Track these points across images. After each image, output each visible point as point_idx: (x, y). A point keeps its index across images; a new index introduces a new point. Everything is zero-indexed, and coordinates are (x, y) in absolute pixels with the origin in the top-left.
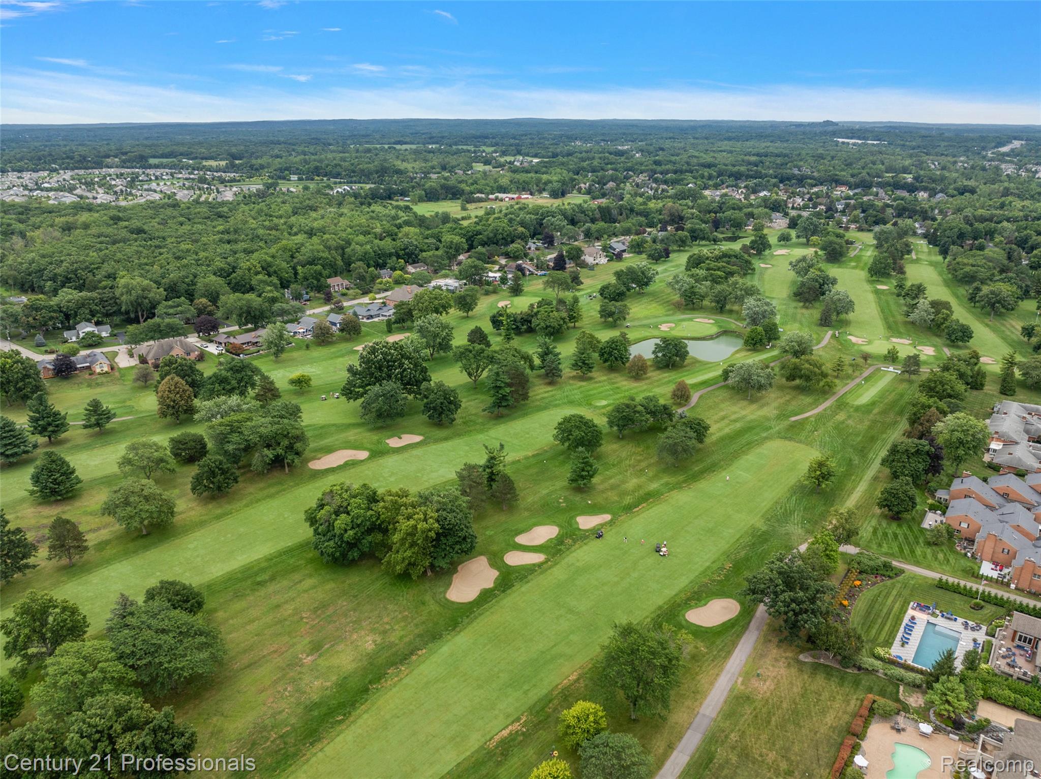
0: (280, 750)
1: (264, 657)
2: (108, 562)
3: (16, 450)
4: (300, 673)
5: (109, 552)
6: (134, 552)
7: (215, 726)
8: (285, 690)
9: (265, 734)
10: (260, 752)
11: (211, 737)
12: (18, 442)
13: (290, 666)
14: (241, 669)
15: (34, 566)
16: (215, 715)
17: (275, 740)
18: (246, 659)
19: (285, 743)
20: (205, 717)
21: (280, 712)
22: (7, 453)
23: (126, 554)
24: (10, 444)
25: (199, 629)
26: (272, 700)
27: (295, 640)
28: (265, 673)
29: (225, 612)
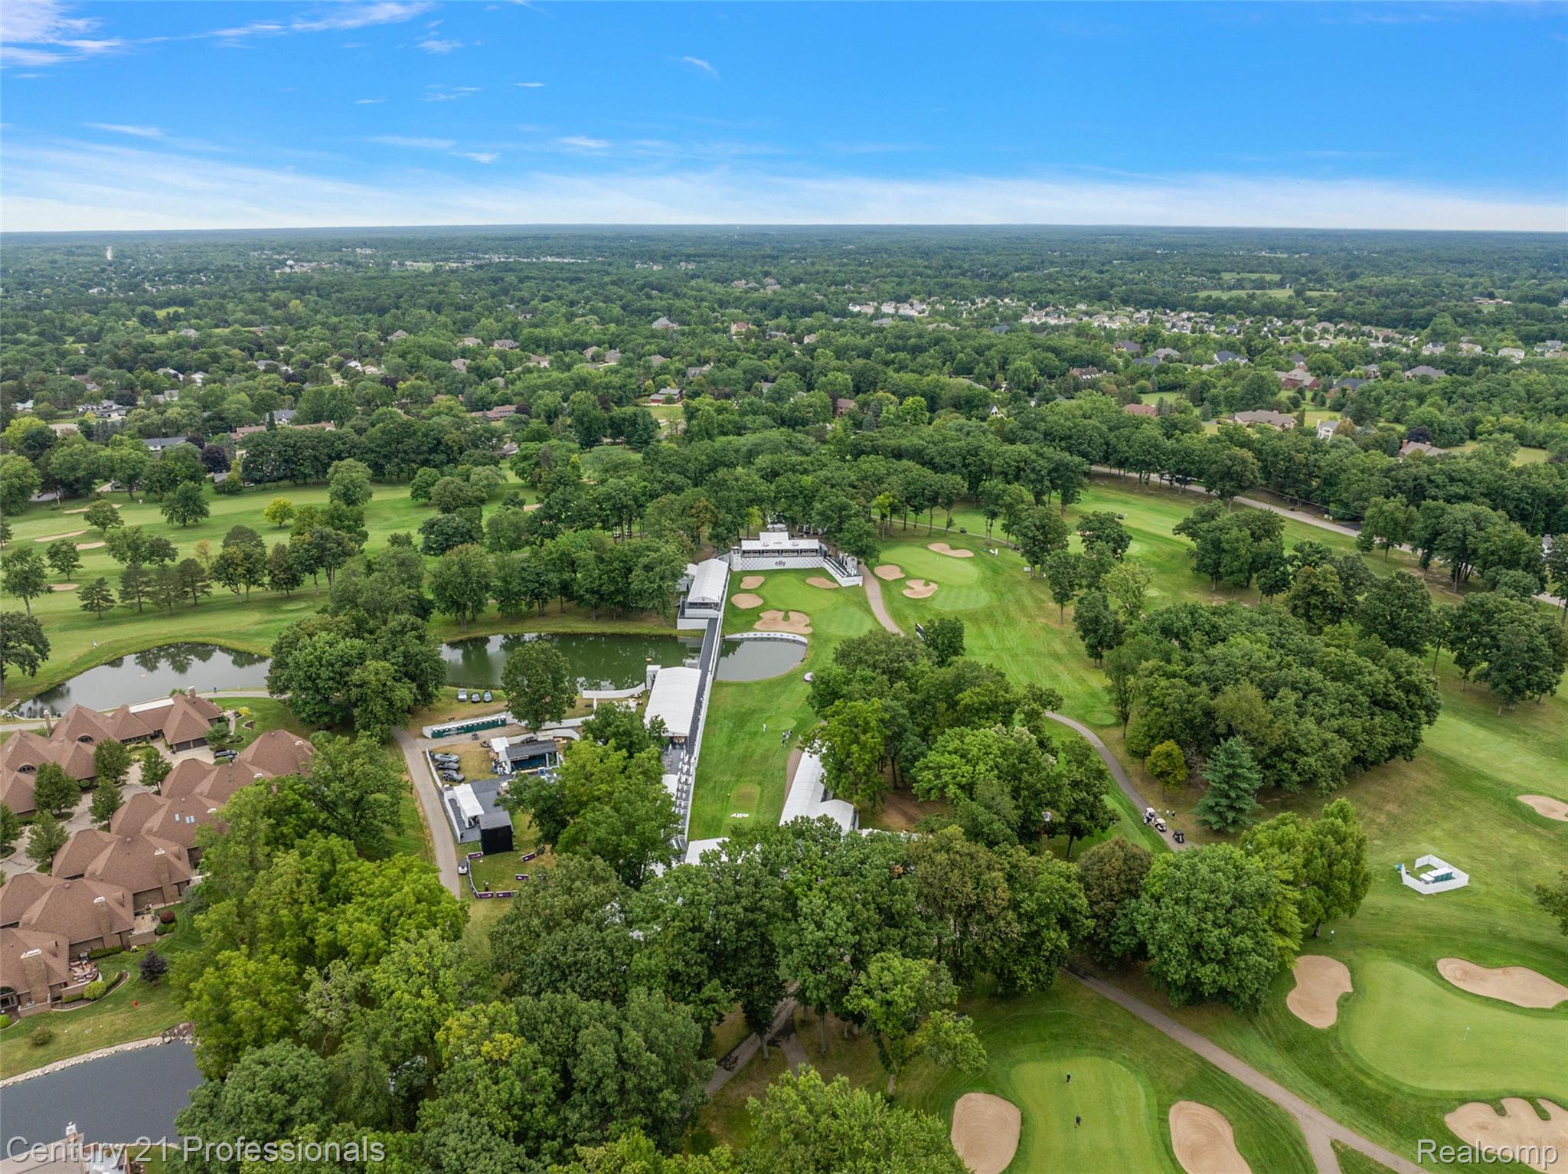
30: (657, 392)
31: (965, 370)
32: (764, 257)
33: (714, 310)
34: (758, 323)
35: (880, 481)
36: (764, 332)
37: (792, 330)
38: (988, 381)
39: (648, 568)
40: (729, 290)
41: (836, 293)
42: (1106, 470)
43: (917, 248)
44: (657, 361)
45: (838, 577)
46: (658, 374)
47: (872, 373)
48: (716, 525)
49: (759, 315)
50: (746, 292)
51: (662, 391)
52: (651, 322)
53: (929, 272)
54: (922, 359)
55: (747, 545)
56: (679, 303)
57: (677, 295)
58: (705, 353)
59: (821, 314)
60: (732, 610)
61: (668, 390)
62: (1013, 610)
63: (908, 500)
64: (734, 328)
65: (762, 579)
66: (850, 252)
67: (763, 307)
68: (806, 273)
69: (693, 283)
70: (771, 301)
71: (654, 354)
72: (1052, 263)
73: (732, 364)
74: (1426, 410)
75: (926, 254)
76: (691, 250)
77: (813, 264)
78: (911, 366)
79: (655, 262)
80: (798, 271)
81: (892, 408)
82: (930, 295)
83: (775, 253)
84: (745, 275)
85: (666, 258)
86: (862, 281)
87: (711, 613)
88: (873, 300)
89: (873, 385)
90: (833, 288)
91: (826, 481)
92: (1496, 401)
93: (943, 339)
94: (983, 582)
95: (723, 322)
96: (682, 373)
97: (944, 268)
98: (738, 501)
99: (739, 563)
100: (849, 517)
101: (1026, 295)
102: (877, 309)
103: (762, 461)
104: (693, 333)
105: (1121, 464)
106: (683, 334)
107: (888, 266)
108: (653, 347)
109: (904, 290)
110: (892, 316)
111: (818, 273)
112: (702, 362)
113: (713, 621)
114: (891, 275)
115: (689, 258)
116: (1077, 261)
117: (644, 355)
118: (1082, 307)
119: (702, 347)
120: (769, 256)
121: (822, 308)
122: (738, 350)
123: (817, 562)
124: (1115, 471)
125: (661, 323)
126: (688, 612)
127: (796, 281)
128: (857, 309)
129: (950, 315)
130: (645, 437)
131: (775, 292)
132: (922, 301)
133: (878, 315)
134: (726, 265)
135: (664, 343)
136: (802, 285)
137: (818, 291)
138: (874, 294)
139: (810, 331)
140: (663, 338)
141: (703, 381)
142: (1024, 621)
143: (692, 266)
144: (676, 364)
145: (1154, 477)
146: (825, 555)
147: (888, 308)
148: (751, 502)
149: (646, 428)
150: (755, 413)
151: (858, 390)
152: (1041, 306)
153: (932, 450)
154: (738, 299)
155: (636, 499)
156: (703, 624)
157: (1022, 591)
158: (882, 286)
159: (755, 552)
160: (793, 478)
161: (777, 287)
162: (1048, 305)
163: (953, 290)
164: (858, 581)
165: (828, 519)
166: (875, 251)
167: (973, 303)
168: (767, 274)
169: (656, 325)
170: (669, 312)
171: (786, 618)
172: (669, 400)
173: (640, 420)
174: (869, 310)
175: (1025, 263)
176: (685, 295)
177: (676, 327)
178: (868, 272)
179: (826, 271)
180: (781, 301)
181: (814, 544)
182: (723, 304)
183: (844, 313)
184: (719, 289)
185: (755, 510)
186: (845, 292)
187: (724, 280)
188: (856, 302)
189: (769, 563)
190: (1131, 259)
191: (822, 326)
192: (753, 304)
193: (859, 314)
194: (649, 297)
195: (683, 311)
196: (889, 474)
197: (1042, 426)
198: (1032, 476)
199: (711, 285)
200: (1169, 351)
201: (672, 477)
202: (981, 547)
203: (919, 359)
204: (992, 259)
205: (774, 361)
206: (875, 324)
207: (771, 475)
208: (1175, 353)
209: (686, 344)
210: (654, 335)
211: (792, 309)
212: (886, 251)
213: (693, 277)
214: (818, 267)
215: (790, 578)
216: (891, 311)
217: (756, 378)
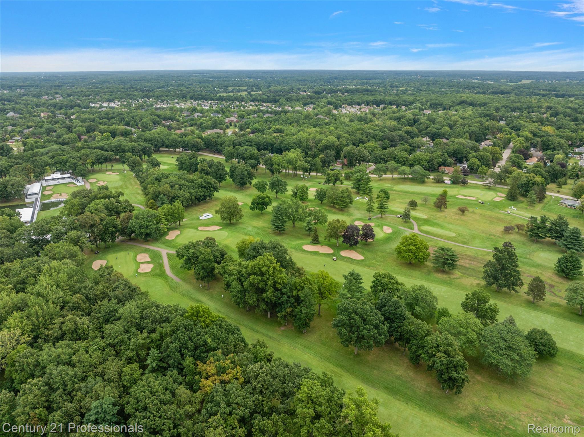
0: (499, 430)
1: (550, 399)
2: (547, 312)
3: (573, 247)
4: (554, 421)
5: (555, 309)
6: (564, 317)
7: (491, 396)
8: (536, 417)
9: (502, 419)
10: (491, 421)
11: (484, 397)
12: (577, 244)
13: (555, 414)
14: (533, 393)
15: (516, 291)
16: (497, 393)
17: (503, 425)
18: (540, 390)
19: (503, 430)
20: (493, 390)
21: (520, 420)
22: (568, 246)
23: (561, 315)
24: (572, 242)
25: (521, 354)
26: (525, 413)
27: (574, 408)
28: (540, 404)
29: (563, 369)
30: (11, 139)
31: (127, 124)
32: (55, 86)
33: (33, 108)
34: (53, 112)
35: (88, 156)
36: (55, 116)
37: (66, 114)
38: (136, 127)
39: (12, 185)
40: (40, 100)
41: (85, 100)
42: (165, 149)
43: (120, 80)
44: (10, 128)
45: (77, 183)
46: (10, 133)
47: (93, 127)
48: (35, 173)
49: (53, 109)
50: (47, 101)
51: (13, 138)
52: (6, 114)
53: (123, 90)
54: (113, 120)
55: (46, 178)
56: (17, 106)
57: (17, 103)
58: (30, 124)
59: (77, 108)
60: (43, 196)
61: (16, 138)
62: (128, 185)
63: (98, 160)
64: (42, 115)
65: (53, 187)
66: (93, 83)
67: (55, 106)
68: (74, 92)
69: (23, 98)
70: (58, 103)
71: (9, 126)
72: (171, 85)
73: (41, 127)
74: (257, 125)
75: (124, 83)
76: (22, 84)
77: (77, 88)
78: (109, 123)
79: (5, 90)
80: (70, 91)
81: (99, 137)
82: (122, 98)
83: (60, 84)
84: (47, 94)
85: (10, 88)
86: (97, 94)
87: (36, 196)
88: (100, 101)
89: (94, 131)
90: (84, 98)
91: (70, 157)
92: (277, 122)
93: (122, 114)
94: (121, 180)
95: (38, 113)
96: (21, 132)
97: (130, 88)
98: (42, 165)
99: (45, 183)
100: (78, 166)
101: (158, 97)
102: (101, 105)
103: (50, 154)
104: (25, 118)
105: (167, 147)
106: (21, 118)
107: (108, 88)
108: (8, 123)
109: (111, 98)
110: (106, 107)
111: (78, 92)
112: (29, 127)
113: (37, 199)
114: (108, 92)
115: (21, 87)
116: (180, 84)
117: (4, 127)
118: (176, 101)
119: (28, 122)
120: (58, 86)
121: (79, 106)
122: (44, 122)
123: (70, 180)
124: (167, 149)
125: (11, 114)
126: (28, 197)
127: (69, 95)
128: (93, 105)
129: (129, 106)
130: (8, 153)
131: (60, 100)
132: (119, 101)
133: (101, 107)
134: (38, 90)
135: (12, 122)
136: (72, 97)
137: (78, 99)
138: (100, 99)
139: (73, 114)
140: (12, 120)
141: (30, 134)
142: (131, 187)
143: (22, 91)
144: (18, 129)
145: (177, 150)
146: (73, 178)
147: (105, 104)
148: (47, 166)
149: (8, 150)
150: (49, 142)
151: (88, 132)
152: (162, 101)
153: (106, 147)
154: (44, 104)
155: (6, 168)
156: (34, 200)
157: (131, 180)
158: (104, 96)
159: (49, 180)
160: (59, 157)
161: (61, 98)
162: (165, 100)
163: (131, 96)
164: (83, 183)
165: (72, 167)
166: (104, 82)
167: (138, 101)
168: (57, 93)
169: (8, 115)
170: (13, 110)
171: (61, 195)
172: (17, 141)
173: (5, 148)
174: (98, 106)
175: (161, 85)
176: (20, 103)
177: (17, 115)
178: (99, 91)
179: (82, 91)
180: (62, 104)
181: (69, 175)
182: (37, 106)
183: (88, 107)
184: (35, 100)
185: (48, 167)
186: (89, 99)
187: (38, 96)
188: (93, 103)
189: (55, 182)
190: (200, 83)
191: (78, 112)
192: (50, 105)
193: (94, 107)
194: (4, 104)
195: (20, 109)
196: (91, 154)
197: (143, 138)
198: (137, 151)
199: (32, 99)
200: (199, 114)
201: (18, 161)
202: (121, 172)
203: (111, 121)
204: (149, 84)
205: (58, 125)
206: (100, 110)
207: (52, 157)
208: (200, 115)
209: (22, 121)
210: (7, 119)
211: (66, 106)
212: (108, 82)
213: (23, 95)
214: (78, 90)
215: (62, 185)
216: (106, 105)
217: (51, 131)
